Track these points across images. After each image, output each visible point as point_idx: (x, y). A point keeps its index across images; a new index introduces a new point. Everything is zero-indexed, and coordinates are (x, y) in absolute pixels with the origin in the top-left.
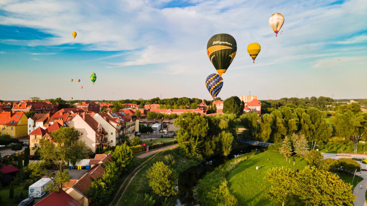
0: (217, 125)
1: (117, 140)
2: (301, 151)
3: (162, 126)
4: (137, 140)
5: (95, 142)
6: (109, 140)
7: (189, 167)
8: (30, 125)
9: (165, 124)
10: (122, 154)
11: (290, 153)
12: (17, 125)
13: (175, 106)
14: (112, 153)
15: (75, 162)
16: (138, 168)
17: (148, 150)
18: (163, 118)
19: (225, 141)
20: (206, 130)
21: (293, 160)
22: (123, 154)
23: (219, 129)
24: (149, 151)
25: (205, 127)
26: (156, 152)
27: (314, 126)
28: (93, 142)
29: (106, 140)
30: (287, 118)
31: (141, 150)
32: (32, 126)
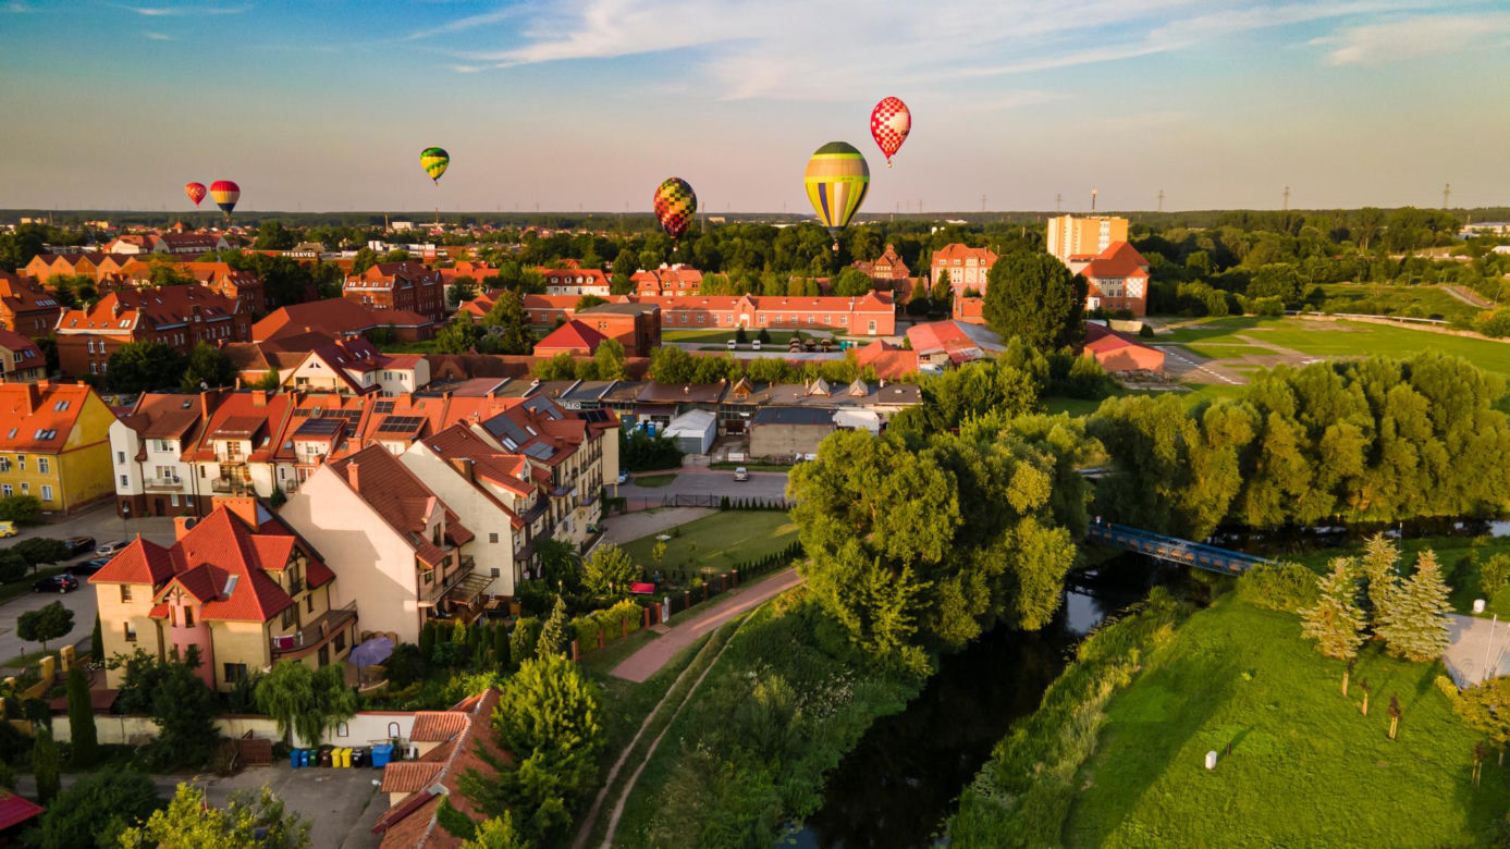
0: (997, 494)
1: (519, 562)
2: (1414, 634)
3: (723, 422)
4: (615, 568)
5: (413, 590)
6: (483, 567)
7: (866, 727)
8: (121, 455)
9: (735, 416)
10: (542, 715)
11: (1355, 638)
12: (66, 448)
13: (769, 279)
14: (495, 691)
15: (321, 727)
16: (621, 762)
17: (665, 619)
18: (723, 380)
19: (1033, 565)
20: (946, 531)
21: (1391, 713)
22: (550, 719)
23: (1010, 509)
24: (672, 624)
25: (945, 518)
26: (702, 634)
27: (1443, 450)
28: (403, 594)
29: (467, 565)
30: (1316, 414)
31: (635, 626)
32: (129, 458)
